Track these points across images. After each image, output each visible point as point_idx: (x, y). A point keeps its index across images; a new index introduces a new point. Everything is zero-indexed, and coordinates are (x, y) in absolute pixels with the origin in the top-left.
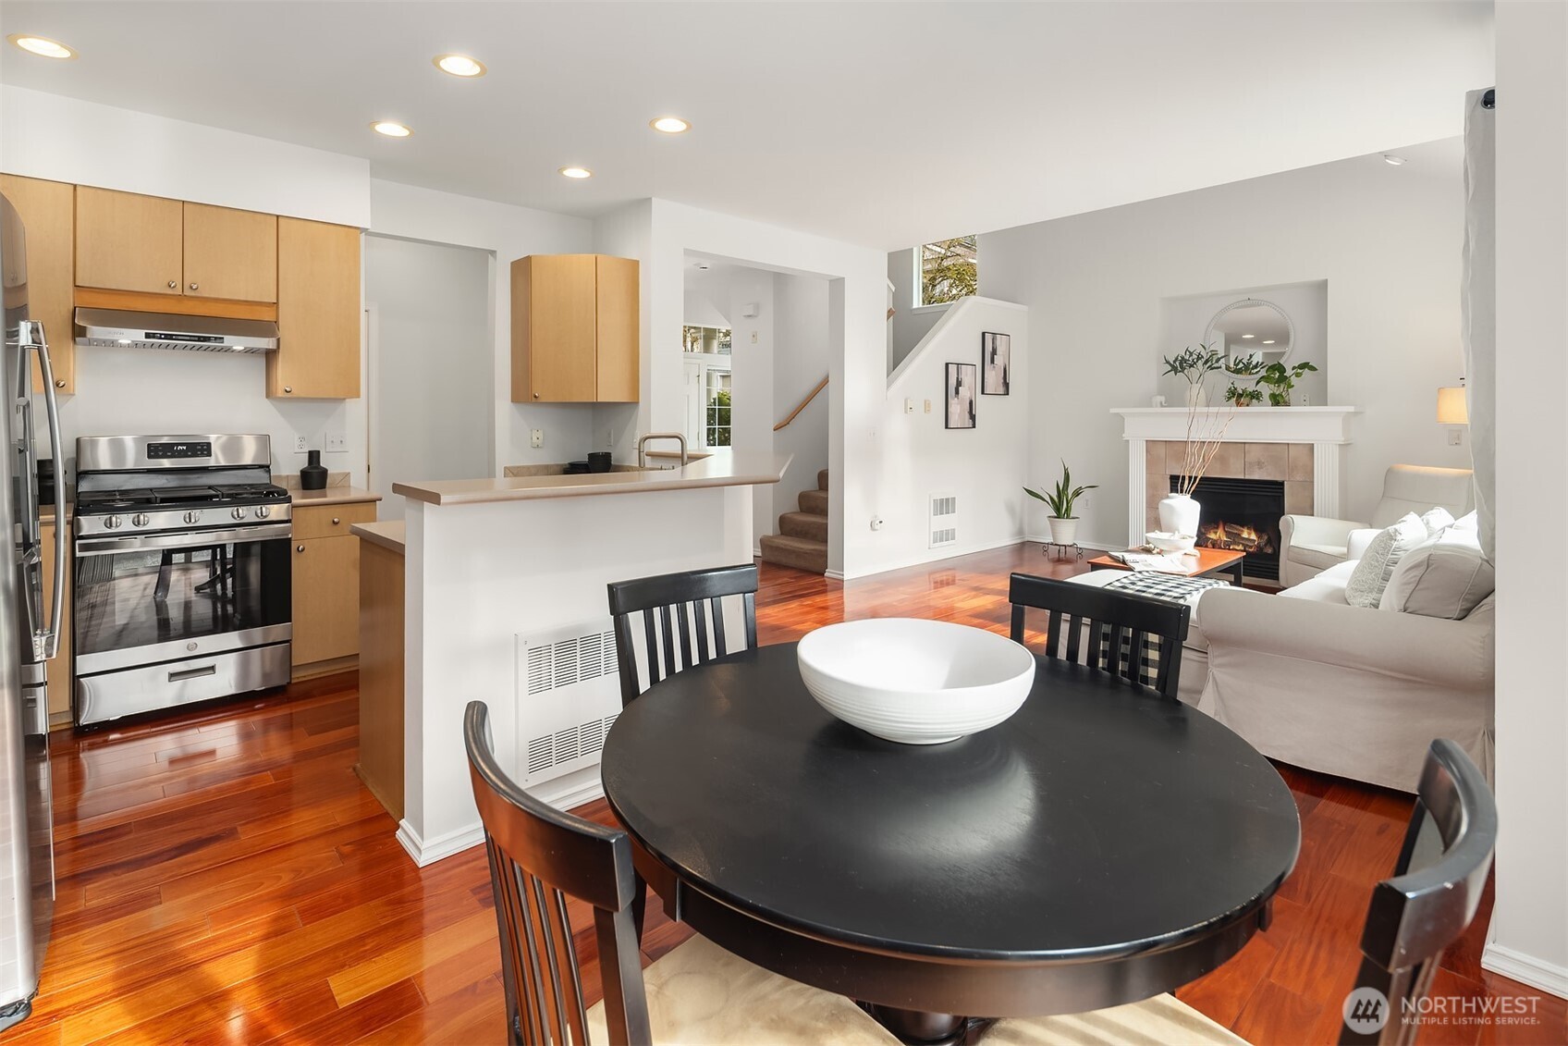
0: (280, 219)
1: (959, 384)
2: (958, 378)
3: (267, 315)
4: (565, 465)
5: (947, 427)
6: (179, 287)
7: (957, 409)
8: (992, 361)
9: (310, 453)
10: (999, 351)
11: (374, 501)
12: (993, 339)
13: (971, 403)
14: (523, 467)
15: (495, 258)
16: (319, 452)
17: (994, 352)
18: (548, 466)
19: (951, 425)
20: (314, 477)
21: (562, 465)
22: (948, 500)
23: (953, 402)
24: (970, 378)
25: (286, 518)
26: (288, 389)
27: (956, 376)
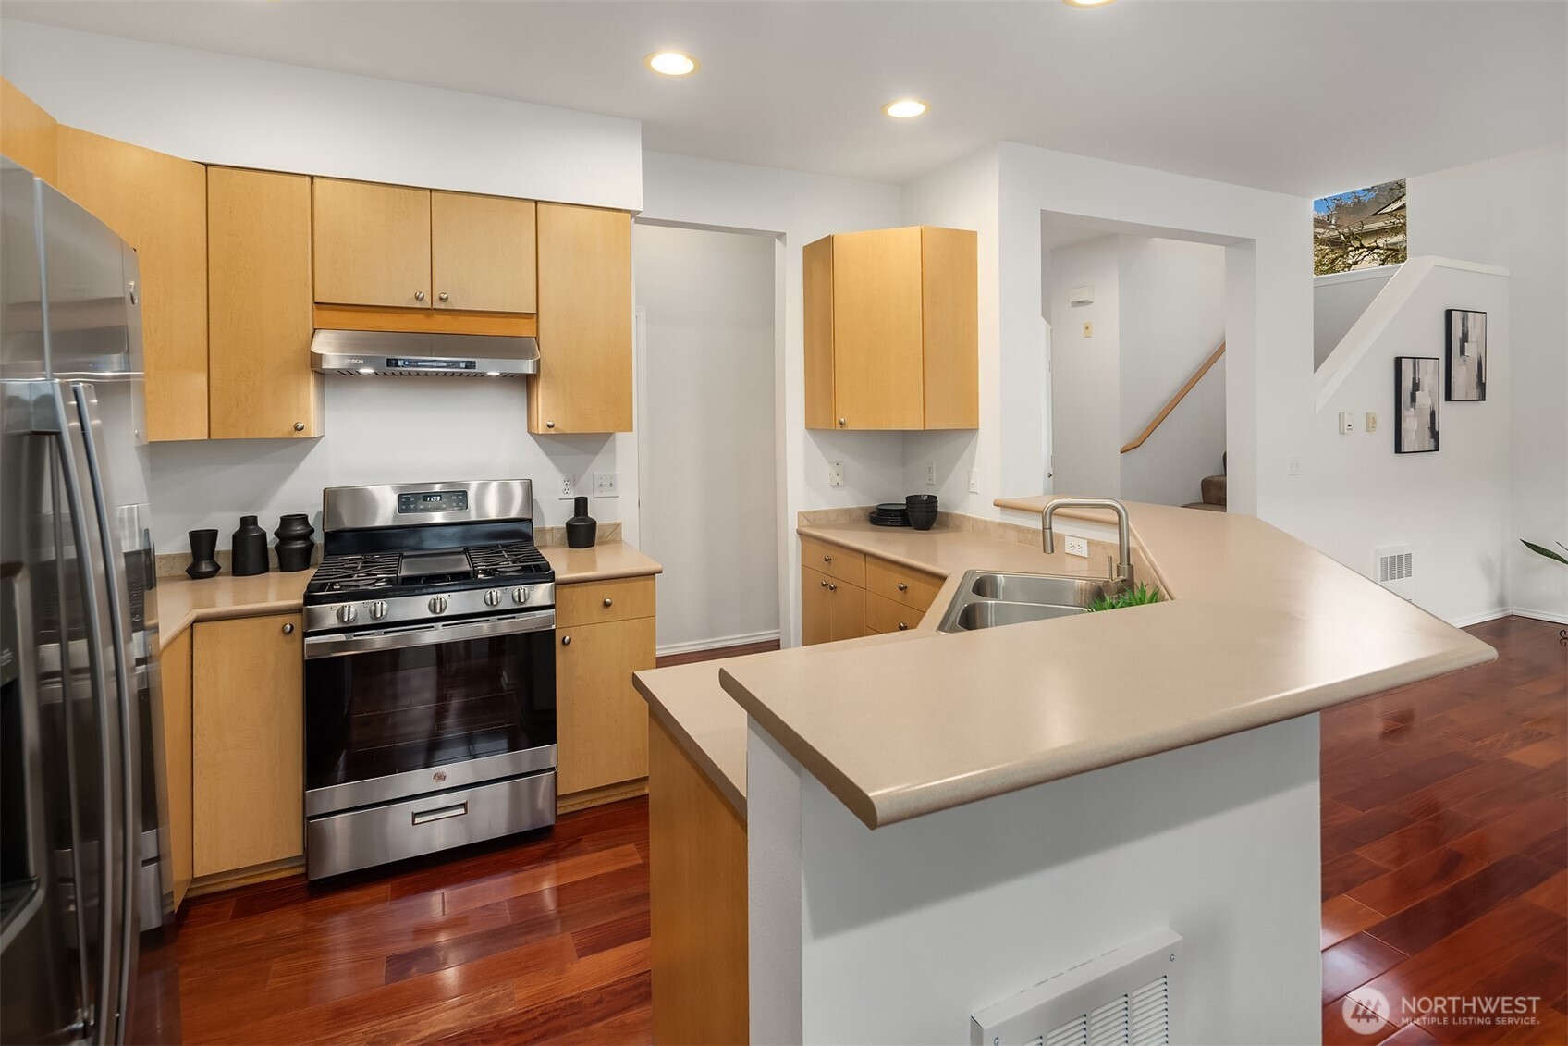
0: (539, 205)
1: (1416, 387)
2: (1414, 379)
3: (525, 329)
4: (871, 507)
5: (1398, 450)
6: (428, 298)
7: (1414, 424)
8: (1462, 352)
9: (577, 499)
10: (1471, 337)
11: (651, 575)
12: (1463, 319)
13: (1433, 414)
14: (821, 512)
15: (785, 243)
16: (586, 498)
17: (1465, 339)
18: (849, 509)
19: (1405, 448)
20: (581, 532)
21: (867, 508)
22: (1400, 557)
23: (1408, 414)
24: (1431, 378)
25: (548, 603)
26: (550, 423)
27: (1412, 376)
